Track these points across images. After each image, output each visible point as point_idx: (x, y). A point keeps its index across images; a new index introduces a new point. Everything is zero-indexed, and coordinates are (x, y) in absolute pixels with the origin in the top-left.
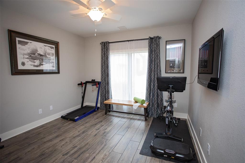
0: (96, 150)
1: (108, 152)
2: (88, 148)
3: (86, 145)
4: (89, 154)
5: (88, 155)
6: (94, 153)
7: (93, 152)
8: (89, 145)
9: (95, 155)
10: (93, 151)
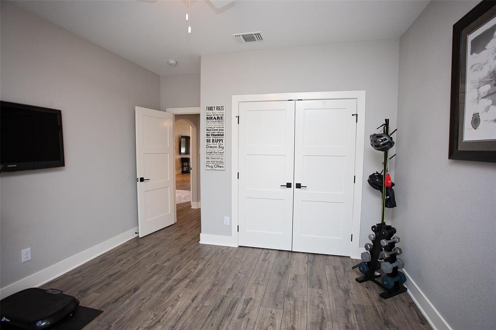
0: (192, 314)
1: (166, 312)
2: (211, 317)
3: (220, 325)
4: (205, 305)
5: (207, 304)
6: (196, 308)
7: (198, 309)
8: (212, 325)
9: (194, 305)
10: (199, 311)
